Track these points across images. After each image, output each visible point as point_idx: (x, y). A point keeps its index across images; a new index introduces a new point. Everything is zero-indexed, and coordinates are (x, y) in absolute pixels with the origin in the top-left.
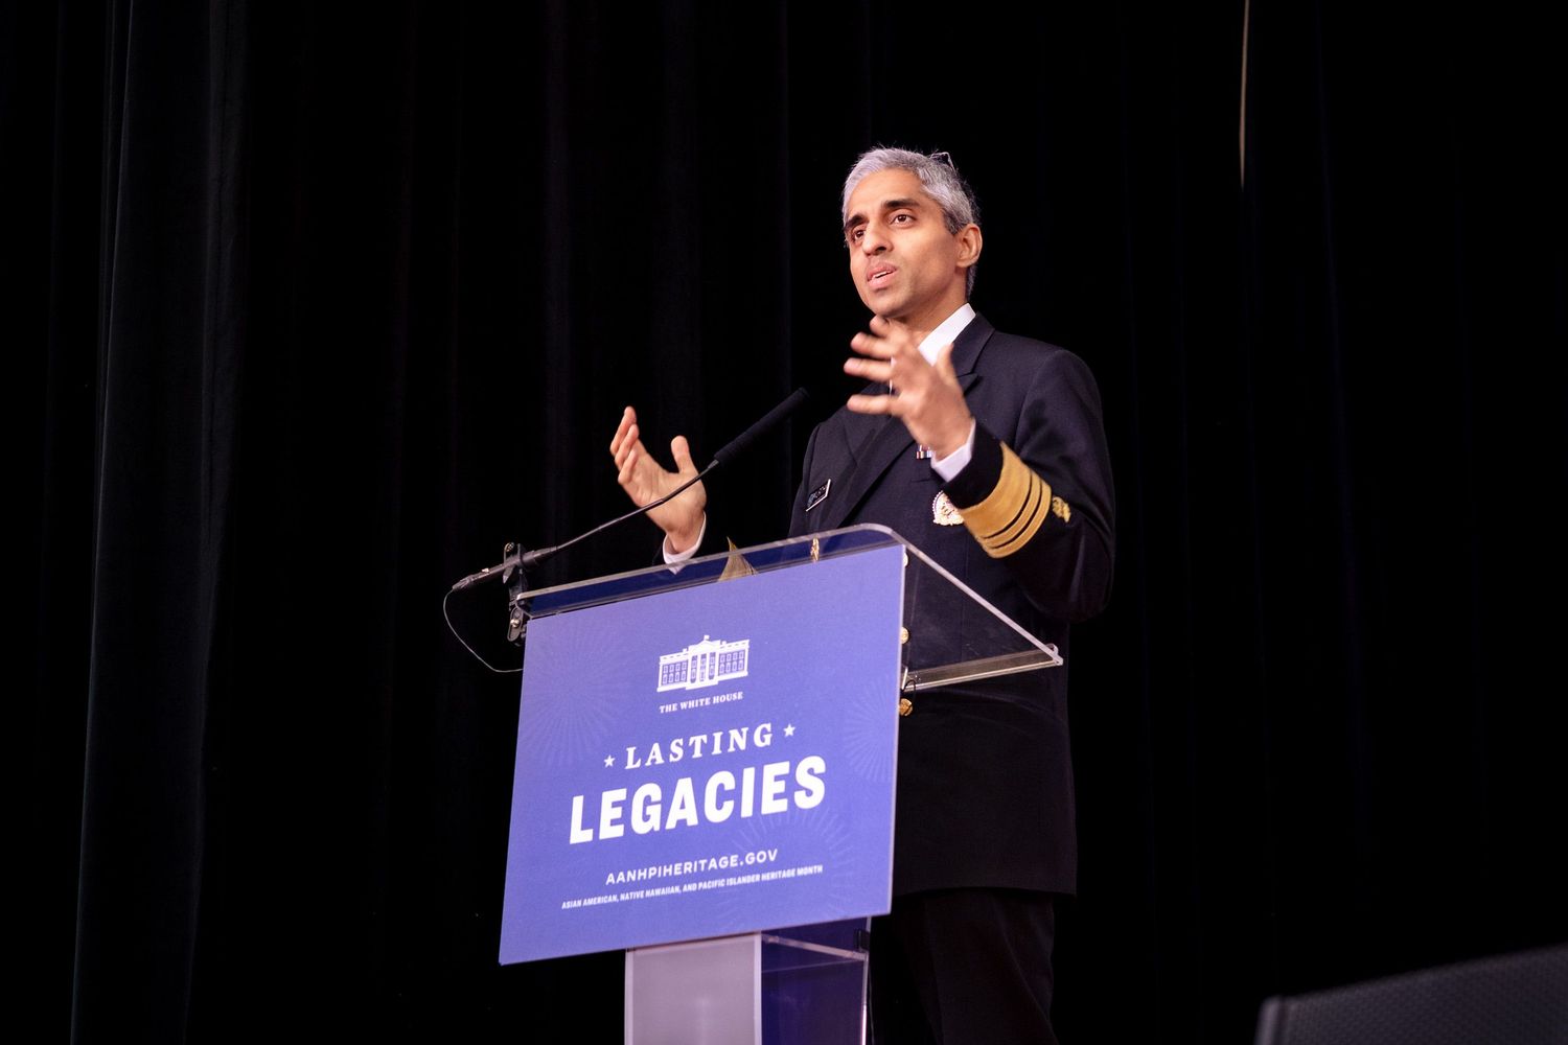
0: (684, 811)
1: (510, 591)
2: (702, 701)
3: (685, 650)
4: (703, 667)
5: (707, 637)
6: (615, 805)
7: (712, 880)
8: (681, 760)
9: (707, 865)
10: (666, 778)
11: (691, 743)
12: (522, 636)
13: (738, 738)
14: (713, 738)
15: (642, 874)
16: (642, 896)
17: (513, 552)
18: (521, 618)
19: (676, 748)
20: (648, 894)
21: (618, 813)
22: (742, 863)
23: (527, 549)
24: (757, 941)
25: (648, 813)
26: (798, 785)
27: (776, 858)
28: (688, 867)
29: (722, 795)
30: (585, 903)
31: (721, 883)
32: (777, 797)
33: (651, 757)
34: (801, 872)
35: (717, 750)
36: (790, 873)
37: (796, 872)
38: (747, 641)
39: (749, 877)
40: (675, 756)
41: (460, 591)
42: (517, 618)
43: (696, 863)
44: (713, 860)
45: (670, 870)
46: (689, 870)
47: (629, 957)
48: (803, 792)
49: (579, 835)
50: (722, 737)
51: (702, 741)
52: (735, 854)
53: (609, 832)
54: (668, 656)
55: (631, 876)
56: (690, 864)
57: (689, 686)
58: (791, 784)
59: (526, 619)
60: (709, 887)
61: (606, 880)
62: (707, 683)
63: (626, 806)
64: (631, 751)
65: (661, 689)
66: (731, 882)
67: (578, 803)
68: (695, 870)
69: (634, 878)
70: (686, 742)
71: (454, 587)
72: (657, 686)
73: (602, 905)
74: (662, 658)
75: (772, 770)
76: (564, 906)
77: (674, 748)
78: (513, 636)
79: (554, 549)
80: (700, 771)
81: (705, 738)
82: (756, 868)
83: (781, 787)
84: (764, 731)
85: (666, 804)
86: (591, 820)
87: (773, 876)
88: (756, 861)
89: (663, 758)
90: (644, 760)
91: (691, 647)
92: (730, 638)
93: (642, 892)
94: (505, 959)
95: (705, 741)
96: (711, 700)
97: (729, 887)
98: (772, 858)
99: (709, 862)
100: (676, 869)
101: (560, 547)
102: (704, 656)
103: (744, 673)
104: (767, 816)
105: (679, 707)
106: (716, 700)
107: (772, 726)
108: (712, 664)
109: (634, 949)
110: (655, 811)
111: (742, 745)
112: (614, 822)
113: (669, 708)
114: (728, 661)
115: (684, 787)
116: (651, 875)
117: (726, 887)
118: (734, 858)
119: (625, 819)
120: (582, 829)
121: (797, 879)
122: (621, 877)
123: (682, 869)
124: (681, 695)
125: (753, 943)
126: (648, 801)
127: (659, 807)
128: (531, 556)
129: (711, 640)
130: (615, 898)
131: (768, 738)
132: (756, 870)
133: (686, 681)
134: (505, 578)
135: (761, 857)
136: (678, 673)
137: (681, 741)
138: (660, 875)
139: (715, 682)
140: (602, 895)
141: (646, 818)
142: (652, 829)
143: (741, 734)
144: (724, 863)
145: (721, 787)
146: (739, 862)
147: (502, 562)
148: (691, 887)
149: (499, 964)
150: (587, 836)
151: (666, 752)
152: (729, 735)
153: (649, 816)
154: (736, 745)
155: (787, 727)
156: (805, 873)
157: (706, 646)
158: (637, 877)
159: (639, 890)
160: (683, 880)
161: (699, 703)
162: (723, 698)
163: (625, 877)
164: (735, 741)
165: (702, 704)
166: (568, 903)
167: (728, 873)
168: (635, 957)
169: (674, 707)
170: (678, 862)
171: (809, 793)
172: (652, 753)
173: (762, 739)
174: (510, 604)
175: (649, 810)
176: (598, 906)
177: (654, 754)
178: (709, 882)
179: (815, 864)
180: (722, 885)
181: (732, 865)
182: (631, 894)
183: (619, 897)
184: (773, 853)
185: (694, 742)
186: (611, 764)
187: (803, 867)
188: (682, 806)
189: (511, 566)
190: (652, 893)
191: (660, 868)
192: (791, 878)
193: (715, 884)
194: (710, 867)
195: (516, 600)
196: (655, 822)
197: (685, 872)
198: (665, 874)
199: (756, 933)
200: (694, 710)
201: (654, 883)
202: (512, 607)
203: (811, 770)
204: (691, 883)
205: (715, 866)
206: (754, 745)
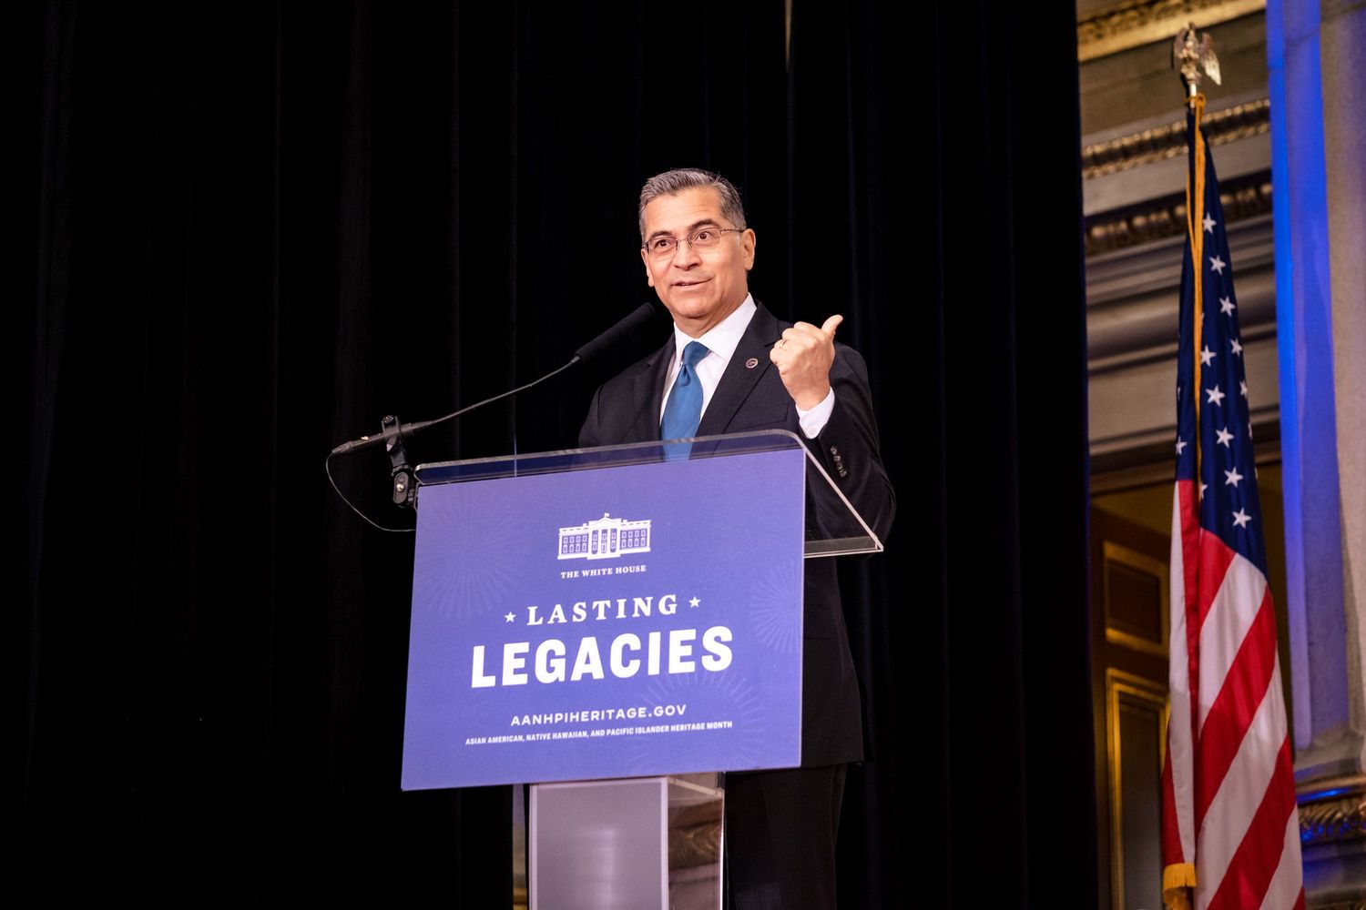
0: (589, 666)
1: (393, 458)
2: (604, 570)
3: (585, 525)
4: (604, 541)
5: (606, 515)
6: (517, 656)
7: (620, 728)
8: (585, 620)
9: (614, 714)
10: (570, 636)
11: (594, 607)
12: (410, 500)
13: (643, 606)
14: (617, 604)
15: (548, 718)
16: (549, 738)
17: (392, 424)
18: (407, 484)
19: (580, 611)
21: (521, 663)
22: (650, 715)
23: (403, 422)
24: (664, 782)
25: (552, 665)
26: (706, 651)
27: (685, 712)
28: (595, 715)
29: (628, 654)
30: (490, 740)
31: (630, 731)
32: (684, 659)
33: (553, 616)
34: (710, 726)
35: (621, 614)
36: (700, 726)
37: (706, 726)
38: (649, 522)
39: (657, 727)
40: (579, 617)
41: (339, 455)
42: (401, 483)
43: (603, 712)
44: (621, 711)
45: (577, 717)
46: (597, 717)
47: (534, 791)
48: (711, 657)
49: (480, 680)
50: (626, 603)
51: (606, 606)
52: (642, 706)
53: (510, 679)
54: (568, 529)
55: (537, 719)
56: (597, 712)
57: (590, 556)
58: (698, 650)
59: (412, 485)
60: (618, 734)
61: (511, 721)
62: (609, 555)
63: (530, 658)
64: (532, 610)
65: (561, 557)
66: (640, 730)
67: (479, 653)
68: (603, 718)
70: (589, 605)
71: (334, 451)
73: (507, 744)
74: (561, 530)
75: (676, 636)
76: (468, 742)
77: (576, 609)
78: (399, 499)
79: (430, 423)
80: (605, 632)
81: (608, 603)
82: (664, 720)
83: (687, 651)
84: (669, 602)
85: (570, 658)
86: (493, 666)
87: (683, 727)
88: (664, 713)
89: (566, 618)
90: (547, 618)
91: (591, 523)
92: (632, 518)
93: (549, 735)
94: (408, 784)
95: (609, 606)
96: (614, 571)
97: (638, 735)
98: (681, 712)
99: (616, 712)
100: (583, 716)
101: (435, 422)
102: (605, 531)
103: (648, 549)
104: (674, 675)
105: (580, 574)
106: (619, 570)
107: (677, 597)
108: (613, 539)
109: (538, 784)
110: (559, 665)
111: (647, 611)
113: (570, 575)
114: (629, 538)
115: (589, 645)
116: (556, 721)
117: (635, 735)
118: (642, 711)
119: (529, 668)
120: (484, 675)
121: (706, 731)
122: (526, 720)
123: (589, 716)
124: (583, 564)
125: (659, 785)
126: (551, 655)
128: (408, 428)
130: (520, 738)
131: (673, 608)
132: (668, 721)
133: (587, 551)
134: (389, 447)
135: (670, 711)
136: (578, 545)
137: (584, 605)
138: (566, 720)
139: (617, 554)
140: (507, 735)
141: (550, 670)
142: (557, 680)
143: (646, 602)
144: (631, 713)
145: (626, 647)
146: (647, 713)
147: (381, 431)
148: (599, 733)
149: (401, 790)
150: (490, 681)
151: (568, 612)
152: (634, 602)
153: (554, 668)
154: (640, 611)
155: (692, 599)
156: (715, 727)
157: (606, 523)
158: (543, 721)
159: (545, 732)
160: (590, 726)
161: (601, 572)
162: (626, 570)
163: (531, 720)
164: (639, 608)
165: (604, 573)
166: (472, 740)
167: (636, 722)
168: (539, 791)
169: (576, 574)
170: (585, 710)
171: (717, 658)
172: (554, 612)
173: (668, 607)
174: (394, 470)
175: (554, 663)
176: (502, 744)
177: (556, 614)
178: (618, 730)
179: (725, 720)
180: (631, 733)
181: (640, 716)
182: (538, 735)
183: (525, 737)
184: (681, 707)
185: (598, 606)
186: (512, 620)
187: (713, 722)
188: (588, 661)
189: (391, 436)
190: (560, 736)
191: (566, 715)
192: (701, 731)
193: (623, 731)
194: (617, 717)
195: (400, 467)
196: (560, 674)
197: (592, 719)
198: (571, 720)
199: (664, 776)
200: (596, 577)
201: (561, 727)
202: (396, 473)
203: (718, 639)
204: (599, 729)
205: (623, 716)
206: (660, 613)
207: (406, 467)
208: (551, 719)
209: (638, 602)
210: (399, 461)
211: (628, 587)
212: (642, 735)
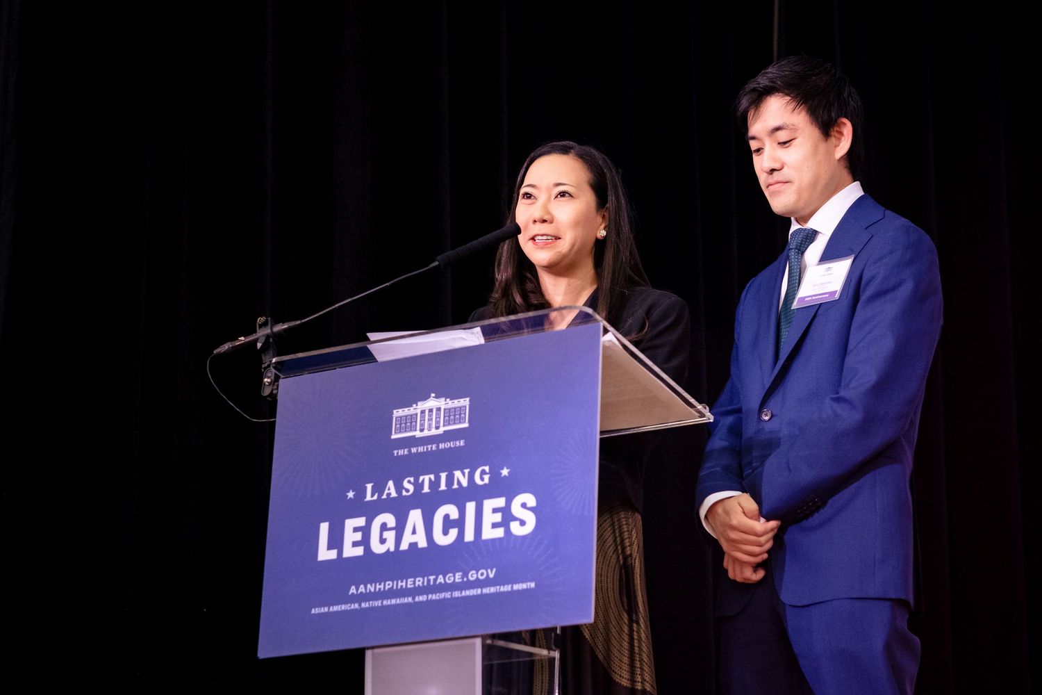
0: (415, 536)
1: (263, 355)
2: (429, 447)
3: (414, 405)
4: (430, 420)
5: (433, 395)
6: (356, 530)
7: (440, 593)
8: (412, 494)
9: (435, 580)
10: (400, 509)
11: (420, 481)
12: (275, 392)
13: (461, 477)
14: (440, 477)
15: (380, 587)
16: (380, 605)
17: (264, 324)
18: (273, 378)
19: (408, 485)
20: (385, 602)
21: (359, 536)
22: (465, 579)
23: (276, 322)
24: (478, 642)
25: (384, 537)
26: (513, 516)
27: (495, 575)
28: (419, 582)
29: (448, 524)
30: (331, 609)
31: (448, 595)
32: (495, 526)
33: (386, 491)
34: (516, 587)
35: (443, 487)
36: (507, 588)
37: (512, 587)
38: (468, 399)
39: (472, 590)
40: (407, 491)
41: (219, 355)
42: (269, 378)
43: (426, 579)
44: (441, 576)
45: (404, 584)
46: (420, 583)
47: (369, 654)
48: (518, 522)
49: (325, 554)
50: (447, 476)
51: (430, 479)
52: (459, 571)
53: (350, 551)
54: (400, 410)
55: (371, 588)
56: (421, 579)
57: (418, 434)
58: (507, 516)
59: (277, 378)
60: (438, 598)
61: (349, 591)
62: (434, 432)
63: (366, 531)
64: (369, 486)
65: (394, 437)
66: (457, 594)
67: (324, 528)
68: (425, 584)
69: (373, 590)
70: (416, 479)
71: (215, 352)
72: (391, 434)
73: (345, 612)
74: (395, 411)
75: (489, 504)
76: (313, 611)
77: (406, 484)
78: (266, 392)
79: (298, 322)
80: (429, 504)
81: (432, 477)
82: (478, 584)
83: (498, 517)
84: (483, 472)
85: (400, 530)
86: (336, 541)
87: (493, 590)
88: (477, 577)
89: (397, 493)
90: (381, 493)
91: (419, 403)
92: (452, 396)
93: (380, 601)
94: (263, 653)
95: (433, 479)
96: (438, 447)
97: (455, 598)
98: (491, 576)
99: (437, 578)
100: (409, 583)
101: (303, 321)
102: (431, 411)
103: (466, 425)
104: (486, 541)
105: (410, 451)
106: (442, 446)
107: (490, 469)
108: (438, 416)
109: (373, 648)
110: (390, 536)
111: (465, 483)
112: (355, 544)
113: (401, 452)
114: (452, 415)
115: (415, 517)
116: (387, 587)
117: (452, 599)
119: (365, 542)
120: (328, 549)
121: (513, 593)
122: (362, 589)
123: (414, 583)
124: (413, 441)
125: (474, 644)
126: (384, 527)
127: (393, 533)
128: (279, 327)
129: (436, 397)
130: (356, 606)
131: (487, 478)
133: (416, 430)
134: (259, 345)
135: (482, 574)
137: (412, 479)
138: (395, 587)
140: (346, 603)
141: (383, 541)
142: (389, 550)
143: (464, 474)
144: (450, 579)
145: (447, 517)
146: (462, 578)
147: (255, 332)
148: (422, 598)
149: (257, 658)
150: (333, 554)
151: (399, 487)
152: (454, 475)
153: (385, 539)
154: (459, 483)
155: (503, 469)
156: (520, 588)
157: (432, 403)
158: (375, 588)
159: (377, 599)
160: (415, 592)
161: (427, 448)
162: (448, 445)
163: (366, 589)
164: (458, 480)
165: (429, 449)
166: (317, 609)
167: (453, 587)
168: (373, 654)
169: (406, 452)
170: (411, 578)
171: (523, 523)
172: (387, 488)
173: (481, 478)
174: (263, 366)
175: (386, 534)
176: (341, 612)
177: (389, 489)
178: (438, 594)
179: (528, 581)
180: (449, 597)
181: (457, 580)
182: (371, 602)
183: (360, 605)
184: (492, 571)
185: (423, 480)
186: (352, 497)
187: (518, 583)
188: (414, 532)
189: (263, 335)
190: (389, 603)
191: (395, 582)
192: (508, 592)
193: (442, 596)
194: (438, 582)
195: (269, 363)
196: (390, 545)
197: (417, 585)
198: (399, 587)
199: (477, 637)
200: (423, 454)
201: (391, 594)
202: (265, 368)
203: (524, 504)
204: (422, 594)
205: (442, 581)
206: (476, 483)
210: (268, 358)
211: (449, 461)
212: (458, 598)
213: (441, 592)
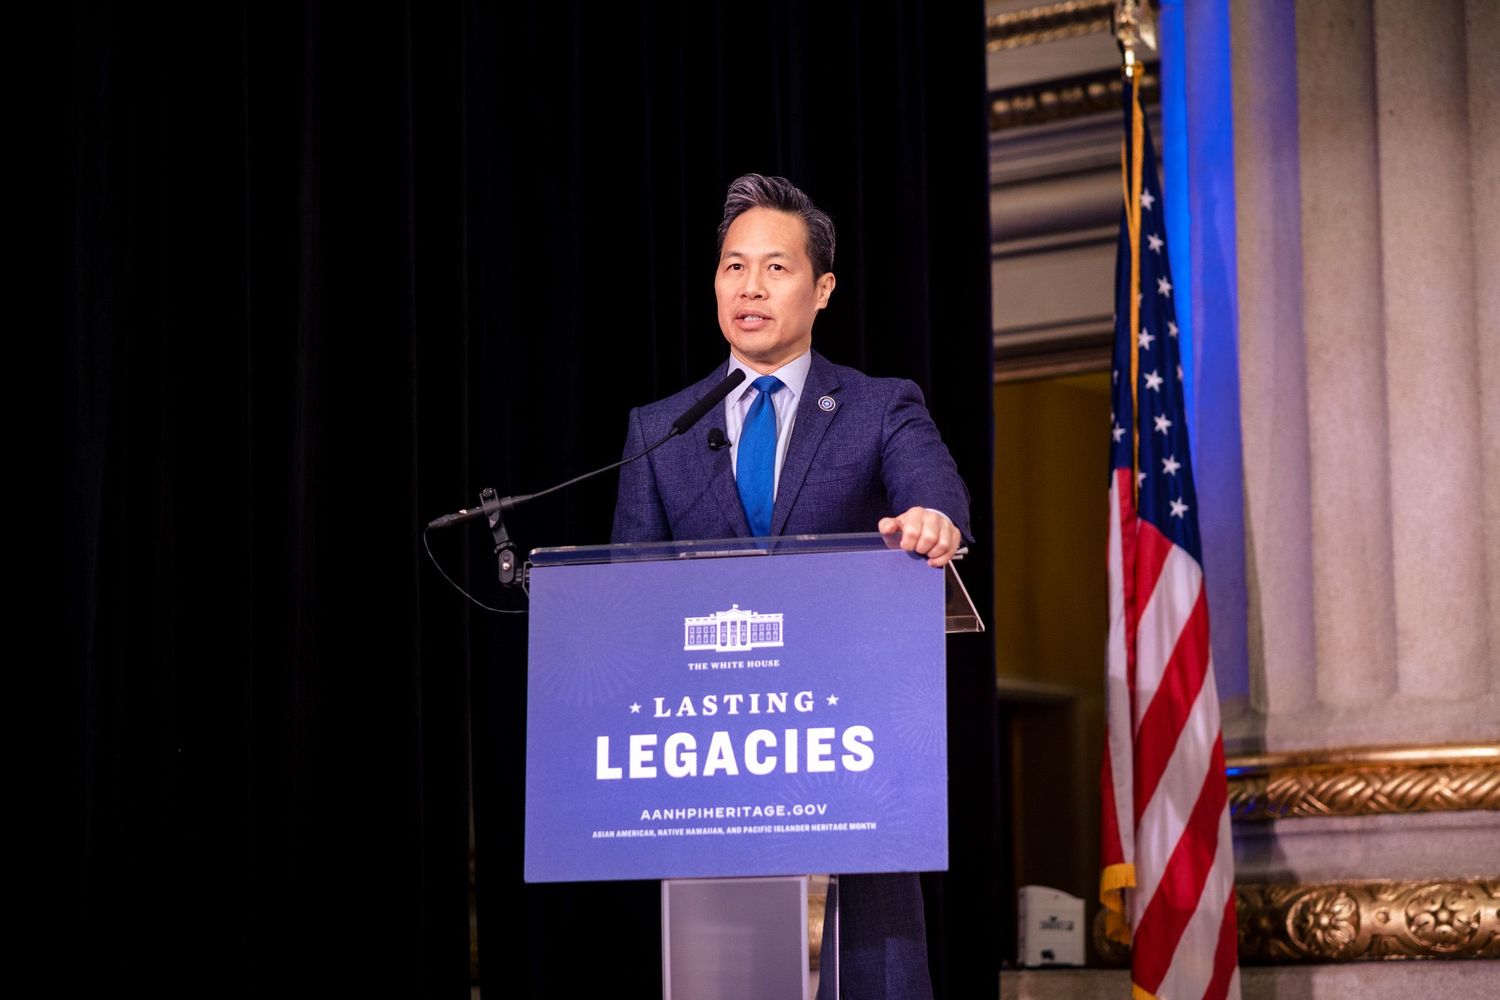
0: (721, 755)
2: (735, 663)
3: (712, 615)
5: (735, 606)
6: (645, 748)
7: (757, 825)
8: (716, 714)
9: (751, 812)
10: (703, 730)
11: (725, 700)
12: (519, 580)
13: (777, 702)
14: (750, 699)
15: (680, 814)
16: (682, 833)
17: (492, 497)
18: (513, 563)
19: (710, 705)
20: (688, 832)
21: (649, 756)
23: (502, 496)
24: (804, 881)
25: (682, 759)
26: (847, 750)
27: (826, 812)
28: (731, 812)
29: (764, 751)
30: (619, 834)
31: (768, 829)
32: (823, 758)
33: (682, 709)
34: (853, 826)
35: (755, 709)
36: (842, 827)
37: (848, 827)
38: (781, 615)
39: (798, 826)
40: (709, 710)
41: (437, 530)
42: (506, 561)
43: (739, 809)
44: (758, 808)
45: (711, 813)
46: (733, 814)
47: (666, 887)
48: (852, 757)
49: (605, 772)
50: (759, 698)
51: (738, 700)
52: (780, 804)
53: (637, 772)
54: (694, 619)
55: (669, 814)
56: (733, 809)
57: (719, 648)
58: (838, 750)
59: (520, 565)
60: (755, 831)
61: (641, 814)
62: (739, 648)
63: (658, 751)
64: (659, 701)
65: (687, 648)
66: (779, 829)
67: (603, 744)
68: (739, 814)
69: (671, 817)
70: (720, 698)
71: (430, 525)
72: (684, 645)
73: (638, 838)
74: (687, 620)
75: (814, 734)
76: (595, 835)
77: (706, 701)
78: (505, 578)
79: (530, 497)
80: (738, 727)
81: (740, 697)
82: (804, 819)
83: (826, 749)
84: (805, 698)
85: (702, 753)
86: (619, 757)
87: (825, 827)
88: (804, 813)
89: (695, 712)
90: (675, 710)
91: (718, 613)
92: (762, 611)
93: (682, 830)
94: (532, 878)
95: (741, 700)
96: (745, 664)
97: (777, 833)
98: (822, 812)
99: (753, 808)
100: (718, 812)
102: (734, 623)
103: (780, 644)
104: (814, 774)
105: (709, 666)
106: (750, 664)
107: (813, 696)
108: (744, 631)
109: (671, 879)
110: (691, 759)
111: (782, 707)
113: (698, 666)
114: (759, 631)
115: (721, 740)
116: (690, 815)
117: (773, 833)
118: (780, 808)
119: (658, 761)
120: (610, 766)
121: (849, 832)
122: (657, 814)
123: (725, 813)
124: (711, 656)
125: (798, 882)
126: (681, 748)
128: (508, 502)
129: (740, 609)
130: (651, 833)
131: (810, 706)
132: (808, 819)
133: (716, 643)
134: (492, 523)
135: (810, 810)
136: (706, 636)
137: (714, 698)
138: (700, 816)
139: (749, 647)
140: (637, 829)
141: (681, 764)
142: (688, 774)
143: (781, 698)
144: (769, 811)
145: (761, 743)
146: (786, 812)
147: (480, 505)
148: (735, 830)
149: (525, 882)
150: (616, 773)
151: (698, 706)
152: (768, 698)
153: (684, 762)
154: (775, 707)
155: (829, 696)
156: (858, 828)
157: (735, 614)
158: (674, 815)
159: (677, 828)
160: (725, 822)
161: (732, 665)
162: (758, 664)
163: (663, 815)
164: (774, 704)
165: (735, 666)
166: (600, 833)
167: (775, 820)
168: (671, 887)
169: (705, 666)
170: (720, 807)
171: (858, 758)
172: (683, 705)
173: (804, 704)
174: (497, 547)
175: (684, 756)
176: (633, 838)
177: (685, 706)
178: (756, 828)
179: (868, 822)
180: (770, 831)
181: (778, 814)
182: (670, 830)
183: (655, 832)
184: (822, 807)
185: (729, 700)
186: (638, 711)
187: (856, 823)
189: (493, 511)
190: (693, 832)
191: (700, 810)
192: (843, 831)
193: (761, 829)
194: (755, 814)
195: (505, 545)
196: (691, 768)
197: (728, 815)
198: (705, 816)
199: (804, 875)
200: (727, 671)
201: (694, 823)
202: (500, 551)
203: (858, 738)
204: (736, 826)
205: (760, 813)
206: (796, 710)
207: (511, 544)
208: (683, 814)
209: (772, 697)
210: (502, 537)
211: (762, 682)
212: (781, 833)
213: (759, 825)
